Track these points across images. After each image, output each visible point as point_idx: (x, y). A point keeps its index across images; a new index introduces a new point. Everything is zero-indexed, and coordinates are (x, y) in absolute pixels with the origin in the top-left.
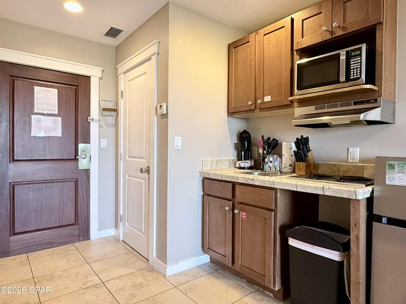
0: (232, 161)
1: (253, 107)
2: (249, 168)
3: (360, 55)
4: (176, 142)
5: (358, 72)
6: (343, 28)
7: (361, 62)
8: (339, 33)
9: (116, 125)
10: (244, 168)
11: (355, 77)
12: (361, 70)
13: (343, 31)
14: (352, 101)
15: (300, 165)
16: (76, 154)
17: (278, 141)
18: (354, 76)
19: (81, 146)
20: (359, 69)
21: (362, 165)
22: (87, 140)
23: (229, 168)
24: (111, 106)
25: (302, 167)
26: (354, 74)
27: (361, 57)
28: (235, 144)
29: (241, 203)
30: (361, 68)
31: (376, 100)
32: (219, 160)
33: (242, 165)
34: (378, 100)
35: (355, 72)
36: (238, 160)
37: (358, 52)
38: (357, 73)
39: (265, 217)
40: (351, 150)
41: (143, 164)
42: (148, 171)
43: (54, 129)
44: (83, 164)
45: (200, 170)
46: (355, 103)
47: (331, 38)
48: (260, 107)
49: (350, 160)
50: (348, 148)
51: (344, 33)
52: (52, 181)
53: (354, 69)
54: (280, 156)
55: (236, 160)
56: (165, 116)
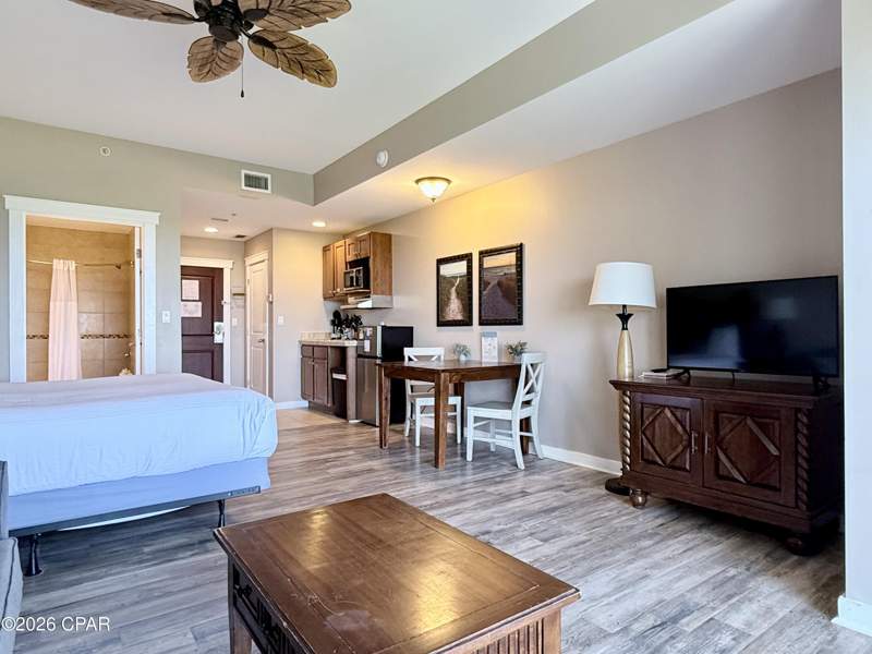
4: (279, 320)
9: (245, 307)
16: (213, 330)
19: (216, 324)
22: (221, 320)
24: (241, 291)
41: (261, 336)
42: (263, 341)
43: (197, 311)
44: (218, 339)
45: (301, 339)
52: (195, 351)
56: (271, 303)
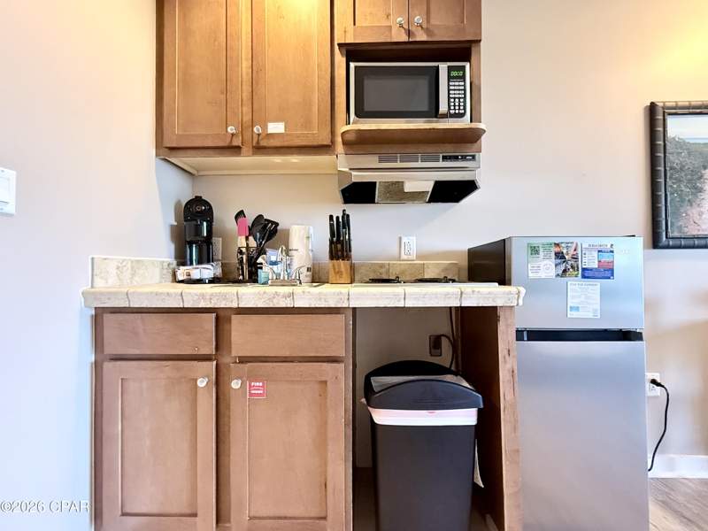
0: (166, 264)
1: (237, 142)
2: (213, 281)
3: (463, 78)
5: (462, 104)
6: (428, 31)
7: (465, 90)
8: (421, 36)
10: (200, 281)
11: (457, 112)
12: (465, 102)
13: (428, 35)
14: (441, 156)
15: (339, 265)
17: (277, 224)
18: (455, 109)
20: (462, 100)
21: (422, 262)
23: (161, 282)
25: (343, 269)
26: (455, 106)
27: (464, 81)
28: (172, 226)
29: (243, 360)
30: (465, 98)
31: (474, 157)
32: (138, 261)
33: (196, 274)
34: (477, 157)
35: (457, 104)
36: (184, 264)
37: (461, 73)
38: (459, 106)
39: (323, 379)
40: (404, 240)
45: (87, 287)
46: (445, 158)
47: (407, 40)
48: (258, 142)
49: (404, 257)
50: (400, 238)
51: (430, 39)
53: (455, 98)
54: (288, 252)
55: (175, 262)
